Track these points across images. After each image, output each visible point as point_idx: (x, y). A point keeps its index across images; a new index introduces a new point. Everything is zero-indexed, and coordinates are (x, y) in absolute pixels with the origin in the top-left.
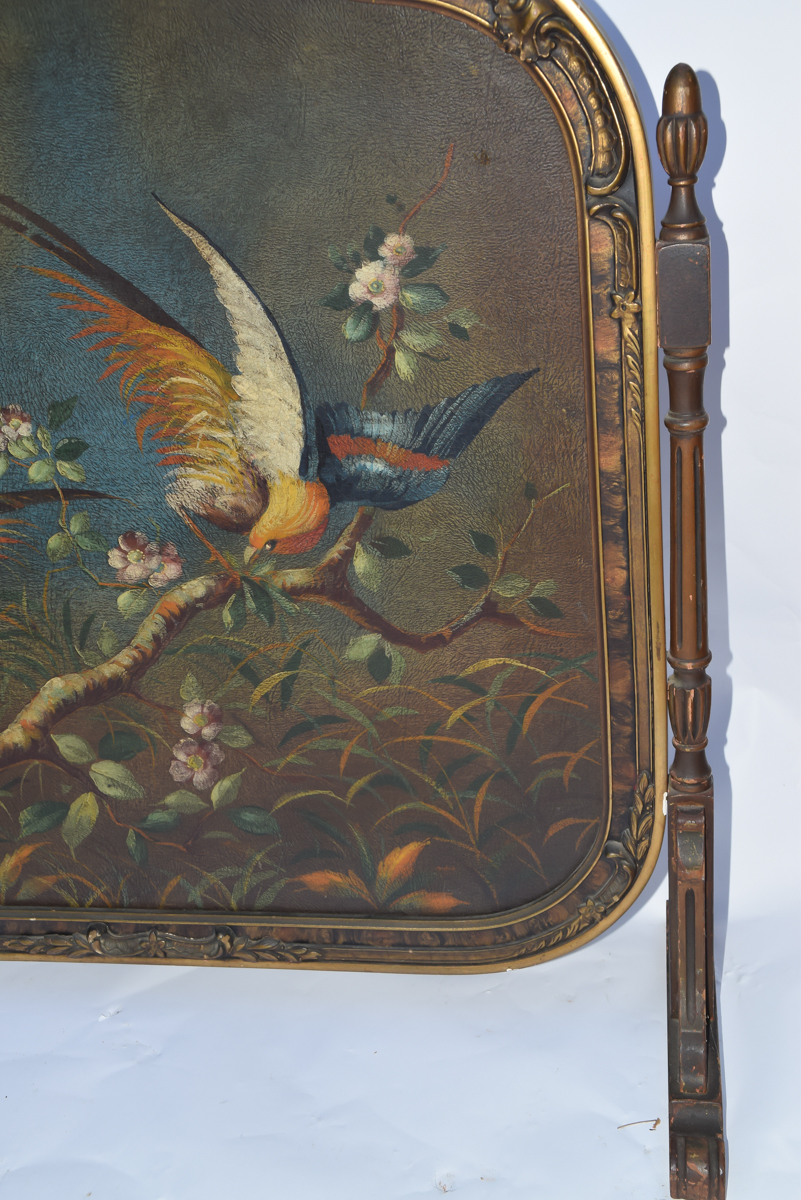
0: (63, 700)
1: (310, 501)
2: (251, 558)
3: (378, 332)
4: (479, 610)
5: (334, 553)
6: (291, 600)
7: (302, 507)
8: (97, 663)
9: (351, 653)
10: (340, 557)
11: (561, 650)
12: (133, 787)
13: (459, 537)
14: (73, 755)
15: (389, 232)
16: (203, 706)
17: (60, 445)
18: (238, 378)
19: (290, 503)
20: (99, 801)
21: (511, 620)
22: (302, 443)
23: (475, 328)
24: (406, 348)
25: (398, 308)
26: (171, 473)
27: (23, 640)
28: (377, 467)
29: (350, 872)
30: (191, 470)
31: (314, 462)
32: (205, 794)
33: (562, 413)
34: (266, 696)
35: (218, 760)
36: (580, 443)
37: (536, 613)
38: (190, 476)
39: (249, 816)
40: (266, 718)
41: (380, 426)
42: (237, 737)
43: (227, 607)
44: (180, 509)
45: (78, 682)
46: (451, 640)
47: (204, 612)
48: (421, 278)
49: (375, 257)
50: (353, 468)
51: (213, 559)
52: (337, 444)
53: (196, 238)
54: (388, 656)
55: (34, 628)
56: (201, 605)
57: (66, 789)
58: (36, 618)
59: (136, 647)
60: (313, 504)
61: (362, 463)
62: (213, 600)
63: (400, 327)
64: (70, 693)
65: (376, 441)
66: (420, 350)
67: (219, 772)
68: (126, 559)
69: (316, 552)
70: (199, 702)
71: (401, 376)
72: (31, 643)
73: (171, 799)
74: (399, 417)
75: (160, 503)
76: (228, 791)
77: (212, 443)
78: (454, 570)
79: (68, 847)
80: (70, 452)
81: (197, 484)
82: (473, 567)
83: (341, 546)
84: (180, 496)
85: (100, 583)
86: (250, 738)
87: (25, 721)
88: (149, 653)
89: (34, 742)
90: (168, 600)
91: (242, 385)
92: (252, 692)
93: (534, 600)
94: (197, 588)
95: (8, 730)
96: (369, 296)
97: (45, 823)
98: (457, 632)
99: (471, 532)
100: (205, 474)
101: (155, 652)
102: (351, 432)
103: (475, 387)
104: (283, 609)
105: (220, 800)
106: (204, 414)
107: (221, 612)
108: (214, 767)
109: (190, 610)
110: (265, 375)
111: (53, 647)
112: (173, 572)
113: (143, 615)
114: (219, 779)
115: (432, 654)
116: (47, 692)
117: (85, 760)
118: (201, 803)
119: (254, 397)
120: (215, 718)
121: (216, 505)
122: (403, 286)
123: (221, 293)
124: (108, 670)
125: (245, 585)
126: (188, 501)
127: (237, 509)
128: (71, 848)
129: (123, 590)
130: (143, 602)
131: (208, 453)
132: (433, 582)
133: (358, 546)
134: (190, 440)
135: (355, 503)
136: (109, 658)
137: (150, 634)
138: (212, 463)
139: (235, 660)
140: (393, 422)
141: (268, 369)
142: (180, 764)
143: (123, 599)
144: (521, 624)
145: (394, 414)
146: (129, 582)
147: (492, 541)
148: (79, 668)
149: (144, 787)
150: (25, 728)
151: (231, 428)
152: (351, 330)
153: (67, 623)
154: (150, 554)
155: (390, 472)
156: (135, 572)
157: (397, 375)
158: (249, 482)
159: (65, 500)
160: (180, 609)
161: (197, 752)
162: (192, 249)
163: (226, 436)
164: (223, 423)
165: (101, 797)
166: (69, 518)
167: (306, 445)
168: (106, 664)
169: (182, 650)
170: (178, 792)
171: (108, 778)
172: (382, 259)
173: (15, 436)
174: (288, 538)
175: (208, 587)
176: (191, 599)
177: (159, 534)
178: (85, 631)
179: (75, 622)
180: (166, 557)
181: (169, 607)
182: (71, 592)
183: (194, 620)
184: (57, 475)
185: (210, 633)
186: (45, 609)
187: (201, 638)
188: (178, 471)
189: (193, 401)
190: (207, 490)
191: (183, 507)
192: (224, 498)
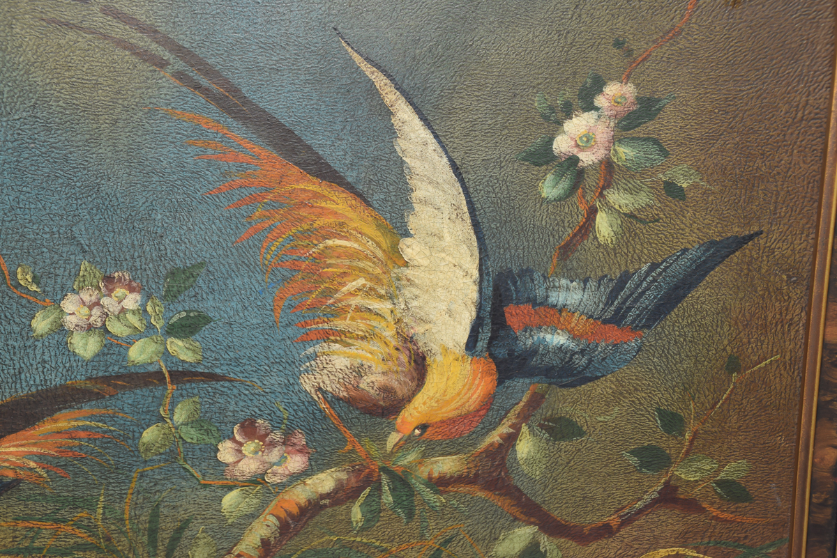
1: (474, 379)
2: (395, 446)
3: (580, 191)
4: (655, 495)
5: (494, 437)
6: (437, 492)
7: (464, 386)
9: (500, 549)
10: (501, 441)
11: (746, 537)
13: (643, 415)
15: (610, 79)
17: (174, 319)
18: (408, 241)
19: (450, 383)
21: (691, 505)
22: (474, 314)
23: (694, 186)
24: (610, 208)
25: (608, 165)
26: (311, 350)
27: (91, 556)
28: (558, 339)
30: (337, 346)
31: (485, 335)
33: (782, 280)
36: (798, 311)
37: (721, 497)
38: (334, 353)
41: (569, 295)
43: (358, 504)
44: (316, 391)
46: (618, 530)
47: (329, 510)
48: (639, 132)
49: (589, 107)
50: (529, 342)
51: (349, 447)
52: (514, 315)
53: (380, 80)
54: (543, 550)
55: (108, 539)
56: (327, 501)
58: (113, 527)
60: (477, 382)
61: (542, 335)
62: (342, 495)
63: (607, 185)
65: (561, 311)
66: (625, 210)
68: (240, 451)
69: (474, 436)
71: (601, 239)
74: (592, 284)
75: (291, 385)
77: (366, 315)
78: (632, 452)
80: (185, 329)
81: (340, 362)
82: (655, 448)
83: (504, 429)
84: (318, 376)
85: (202, 481)
90: (287, 497)
91: (411, 249)
93: (720, 484)
94: (325, 482)
96: (575, 151)
98: (627, 521)
99: (658, 410)
100: (353, 351)
102: (533, 301)
103: (685, 251)
104: (425, 502)
106: (361, 282)
107: (349, 508)
109: (313, 508)
110: (441, 238)
112: (297, 465)
113: (253, 516)
115: (595, 546)
119: (425, 262)
121: (361, 386)
122: (616, 140)
123: (401, 145)
125: (384, 476)
126: (327, 382)
127: (386, 390)
129: (231, 488)
130: (255, 501)
131: (360, 326)
132: (606, 466)
133: (524, 428)
134: (339, 312)
135: (527, 381)
137: (259, 539)
138: (363, 338)
140: (584, 290)
141: (445, 230)
143: (230, 500)
144: (702, 510)
145: (586, 281)
146: (241, 479)
147: (681, 420)
151: (391, 297)
152: (550, 188)
153: (153, 532)
154: (272, 444)
155: (572, 345)
156: (249, 466)
157: (596, 238)
158: (404, 358)
159: (172, 382)
160: (300, 508)
162: (372, 91)
163: (384, 306)
164: (383, 292)
166: (173, 405)
167: (478, 317)
169: (296, 555)
172: (597, 109)
173: (116, 309)
174: (442, 422)
175: (339, 481)
176: (314, 496)
177: (285, 421)
178: (175, 540)
179: (163, 530)
180: (290, 448)
181: (286, 505)
182: (164, 494)
183: (315, 520)
184: (166, 354)
185: (332, 534)
186: (126, 516)
187: (321, 541)
188: (319, 348)
189: (349, 267)
190: (352, 369)
191: (320, 389)
192: (372, 378)
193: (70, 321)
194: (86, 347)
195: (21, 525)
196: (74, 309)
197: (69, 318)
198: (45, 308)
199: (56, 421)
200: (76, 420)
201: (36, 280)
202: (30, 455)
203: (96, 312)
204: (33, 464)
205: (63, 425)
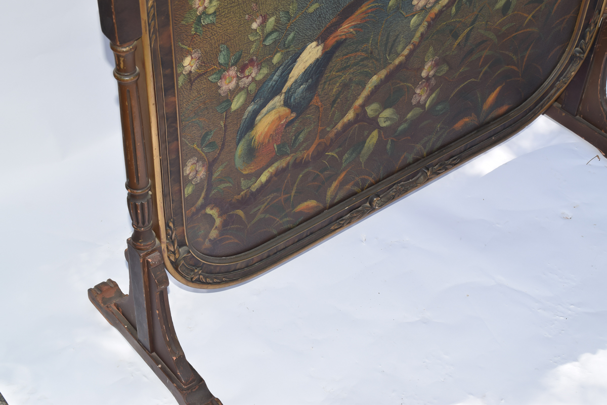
0: (375, 86)
8: (394, 59)
9: (497, 6)
12: (395, 117)
14: (373, 114)
16: (433, 61)
20: (379, 132)
27: (365, 62)
29: (473, 114)
32: (423, 106)
34: (459, 43)
35: (433, 85)
39: (439, 107)
40: (456, 55)
42: (443, 70)
43: (454, 6)
45: (383, 74)
47: (445, 12)
54: (511, 1)
55: (372, 53)
56: (444, 9)
57: (366, 133)
58: (374, 47)
59: (413, 43)
62: (450, 4)
64: (378, 81)
67: (432, 91)
70: (432, 59)
72: (368, 62)
73: (409, 115)
76: (433, 99)
79: (361, 163)
85: (406, 16)
86: (448, 68)
87: (356, 105)
88: (417, 44)
89: (357, 115)
90: (432, 12)
92: (454, 44)
94: (445, 0)
95: (347, 114)
97: (354, 156)
101: (420, 41)
105: (429, 105)
107: (452, 8)
108: (430, 90)
109: (440, 13)
111: (377, 60)
113: (420, 25)
114: (431, 95)
116: (369, 85)
117: (377, 114)
118: (421, 111)
120: (436, 64)
124: (397, 61)
128: (363, 162)
129: (414, 15)
130: (421, 17)
136: (400, 54)
137: (420, 34)
139: (451, 31)
142: (417, 95)
143: (413, 20)
146: (418, 10)
148: (385, 65)
149: (399, 115)
150: (355, 110)
153: (386, 44)
156: (422, 3)
160: (436, 14)
161: (425, 85)
165: (380, 128)
168: (398, 58)
169: (431, 36)
170: (413, 110)
171: (385, 118)
176: (441, 8)
178: (393, 44)
179: (390, 42)
181: (431, 15)
182: (392, 26)
183: (440, 18)
185: (445, 21)
186: (379, 41)
187: (440, 26)
195: (344, 57)
199: (362, 8)
200: (368, 5)
202: (351, 26)
204: (352, 30)
205: (364, 9)
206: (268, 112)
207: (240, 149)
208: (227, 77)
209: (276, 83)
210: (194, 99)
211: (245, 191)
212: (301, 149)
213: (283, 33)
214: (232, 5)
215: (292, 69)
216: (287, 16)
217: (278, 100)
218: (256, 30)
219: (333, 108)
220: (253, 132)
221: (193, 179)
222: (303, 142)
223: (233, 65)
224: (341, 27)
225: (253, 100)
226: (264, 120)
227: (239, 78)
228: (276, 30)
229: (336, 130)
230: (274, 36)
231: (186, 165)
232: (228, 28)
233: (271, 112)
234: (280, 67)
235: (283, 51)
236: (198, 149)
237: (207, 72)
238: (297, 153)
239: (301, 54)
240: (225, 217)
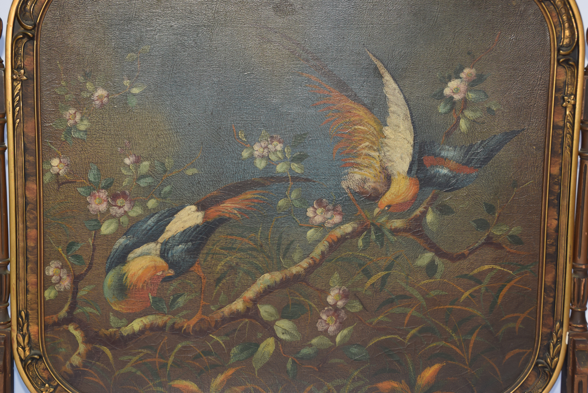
0: (268, 286)
1: (410, 187)
2: (377, 214)
3: (454, 110)
4: (483, 241)
5: (417, 212)
6: (393, 235)
7: (406, 189)
8: (290, 266)
9: (419, 262)
10: (420, 214)
11: (521, 261)
12: (296, 334)
13: (478, 205)
14: (267, 316)
15: (466, 67)
16: (340, 289)
17: (295, 155)
18: (387, 128)
19: (401, 188)
20: (276, 342)
21: (499, 246)
22: (411, 159)
23: (498, 110)
24: (465, 117)
25: (465, 100)
26: (346, 171)
27: (254, 253)
28: (445, 171)
29: (403, 381)
30: (356, 170)
31: (415, 168)
32: (333, 338)
33: (533, 149)
34: (373, 284)
35: (343, 318)
36: (540, 162)
37: (510, 242)
38: (355, 172)
39: (354, 350)
40: (371, 296)
41: (449, 153)
42: (354, 306)
43: (361, 238)
44: (347, 188)
45: (277, 276)
46: (468, 257)
47: (349, 240)
48: (476, 87)
49: (458, 77)
50: (432, 172)
51: (359, 213)
52: (427, 160)
53: (379, 64)
54: (436, 264)
55: (261, 246)
56: (349, 236)
57: (260, 335)
58: (264, 241)
59: (312, 258)
60: (411, 188)
61: (438, 169)
62: (355, 234)
63: (465, 108)
64: (272, 282)
65: (445, 159)
66: (471, 118)
67: (342, 326)
68: (316, 212)
69: (409, 211)
70: (339, 287)
71: (462, 130)
72: (258, 255)
73: (314, 341)
74: (458, 149)
75: (338, 185)
76: (345, 336)
77: (369, 157)
78: (475, 221)
79: (254, 369)
80: (299, 159)
81: (357, 177)
82: (483, 220)
83: (421, 209)
84: (349, 182)
85: (300, 224)
86: (361, 307)
87: (245, 297)
88: (317, 261)
89: (248, 309)
90: (333, 234)
91: (387, 131)
92: (366, 282)
93: (511, 236)
94: (348, 228)
95: (235, 302)
96: (452, 94)
97: (244, 355)
98: (472, 252)
99: (484, 203)
100: (363, 172)
101: (321, 260)
102: (435, 155)
103: (495, 136)
104: (389, 239)
105: (340, 341)
106: (367, 144)
107: (358, 240)
108: (340, 323)
109: (343, 239)
110: (399, 127)
111: (268, 257)
112: (337, 220)
113: (319, 241)
114: (342, 330)
115: (458, 263)
116: (261, 281)
117: (273, 319)
118: (330, 343)
119: (393, 137)
120: (345, 296)
121: (365, 187)
122: (467, 90)
123: (386, 90)
124: (295, 270)
125: (372, 227)
126: (352, 185)
127: (375, 189)
128: (256, 369)
129: (311, 228)
130: (320, 234)
131: (366, 162)
132: (463, 227)
133: (430, 209)
134: (358, 156)
135: (431, 188)
136: (297, 264)
137: (320, 251)
138: (367, 167)
139: (360, 265)
140: (455, 151)
141: (401, 124)
142: (323, 321)
143: (310, 233)
144: (503, 248)
145: (455, 147)
146: (315, 224)
147: (494, 208)
148: (280, 268)
149: (302, 334)
150: (244, 301)
151: (378, 150)
152: (442, 109)
153: (279, 245)
154: (329, 210)
155: (450, 174)
156: (319, 219)
157: (460, 129)
158: (383, 176)
160: (338, 239)
161: (333, 315)
162: (376, 69)
163: (375, 154)
164: (376, 148)
165: (277, 339)
166: (291, 191)
167: (412, 160)
168: (294, 267)
169: (335, 260)
170: (319, 337)
171: (283, 329)
172: (461, 78)
173: (273, 150)
174: (397, 204)
175: (354, 228)
176: (344, 234)
177: (334, 201)
178: (287, 249)
179: (283, 244)
180: (335, 212)
181: (332, 237)
182: (284, 229)
183: (343, 244)
184: (290, 169)
185: (350, 251)
186: (269, 237)
187: (345, 254)
188: (350, 170)
189: (363, 137)
190: (362, 179)
191: (349, 187)
192: (370, 184)
193: (256, 153)
194: (260, 164)
195: (229, 237)
196: (258, 149)
197: (256, 152)
198: (247, 148)
199: (247, 194)
200: (254, 194)
201: (246, 137)
202: (235, 208)
203: (266, 151)
204: (236, 212)
205: (249, 196)
206: (142, 255)
207: (110, 279)
208: (97, 197)
209: (151, 229)
210: (61, 201)
211: (115, 330)
212: (180, 315)
213: (159, 181)
214: (104, 132)
215: (170, 222)
216: (162, 167)
217: (153, 247)
218: (129, 166)
219: (218, 288)
220: (125, 268)
221: (56, 284)
222: (183, 308)
223: (103, 188)
224: (224, 203)
225: (125, 234)
226: (138, 260)
227: (110, 205)
228: (151, 175)
229: (222, 314)
230: (149, 180)
231: (50, 265)
232: (100, 151)
233: (145, 256)
234: (156, 214)
235: (159, 200)
236: (63, 255)
237: (75, 182)
238: (175, 317)
239: (179, 211)
240: (90, 347)
